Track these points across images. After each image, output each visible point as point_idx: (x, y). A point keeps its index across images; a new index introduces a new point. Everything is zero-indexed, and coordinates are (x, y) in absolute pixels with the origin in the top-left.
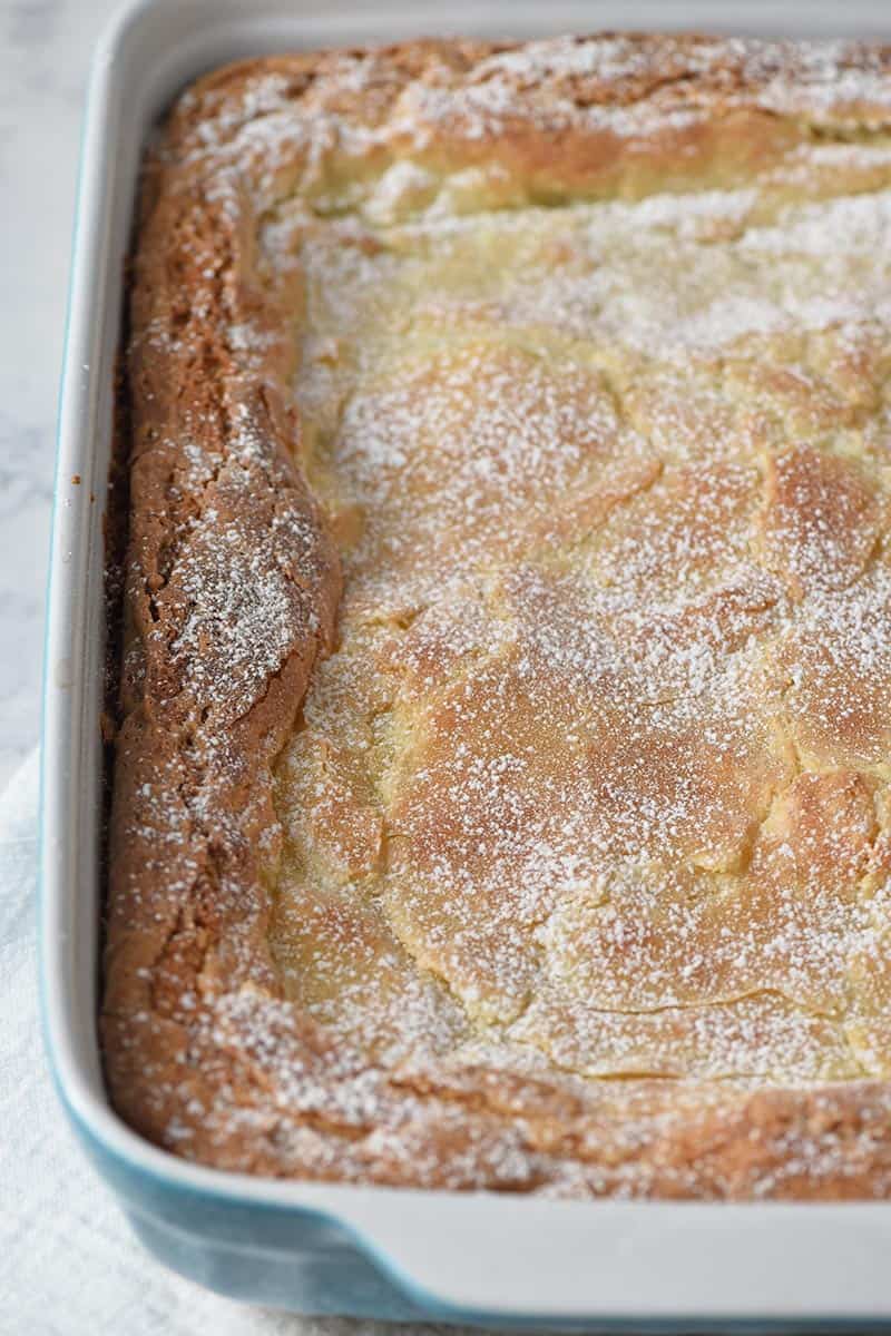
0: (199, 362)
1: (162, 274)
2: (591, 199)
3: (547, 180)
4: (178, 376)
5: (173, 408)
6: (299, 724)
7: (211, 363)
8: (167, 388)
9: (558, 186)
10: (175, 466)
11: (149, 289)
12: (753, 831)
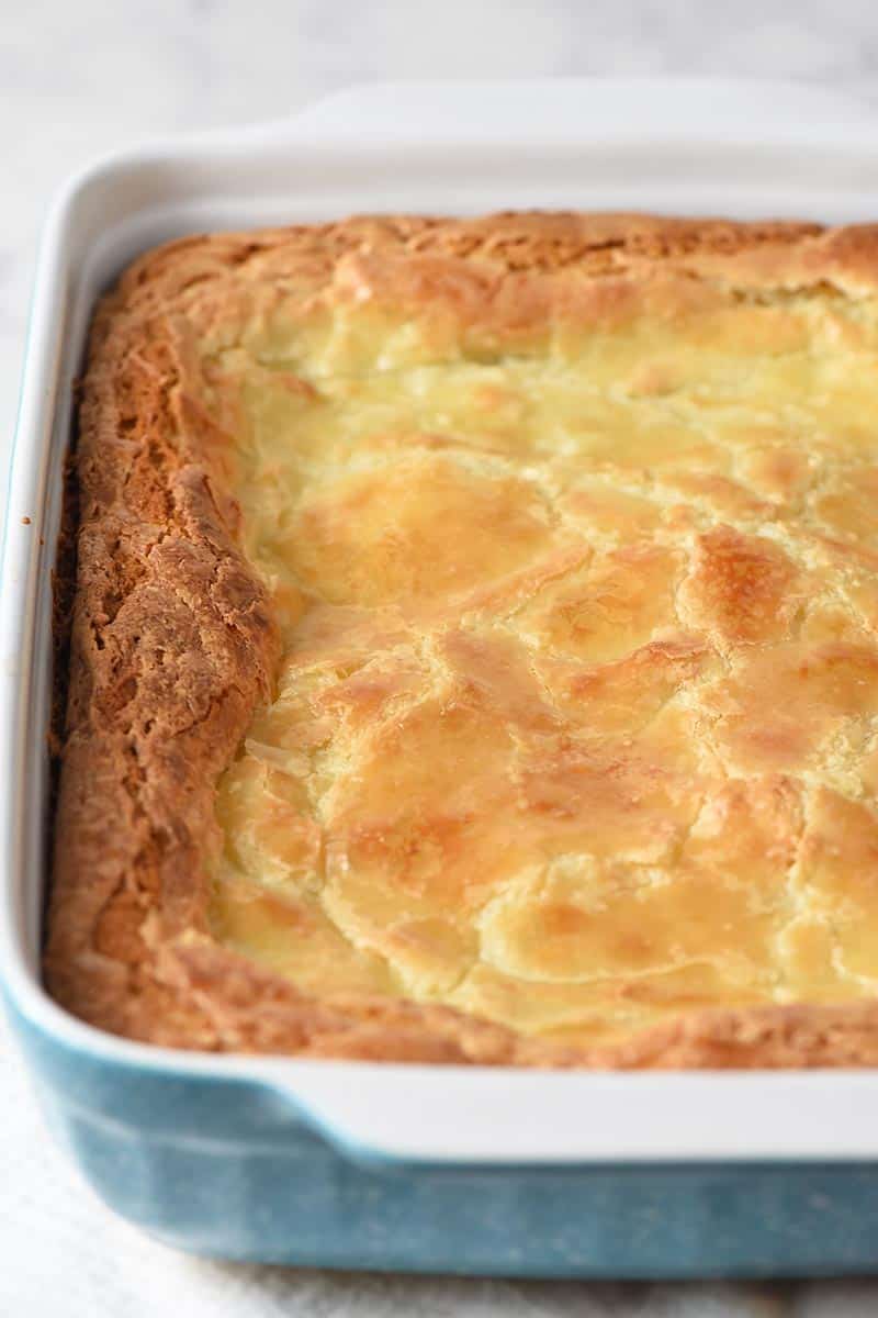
0: (146, 454)
1: (110, 389)
2: (523, 357)
3: (480, 336)
4: (125, 467)
5: (119, 491)
6: (240, 753)
7: (156, 458)
8: (114, 476)
9: (490, 342)
10: (120, 534)
11: (97, 399)
12: (683, 832)
